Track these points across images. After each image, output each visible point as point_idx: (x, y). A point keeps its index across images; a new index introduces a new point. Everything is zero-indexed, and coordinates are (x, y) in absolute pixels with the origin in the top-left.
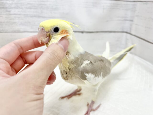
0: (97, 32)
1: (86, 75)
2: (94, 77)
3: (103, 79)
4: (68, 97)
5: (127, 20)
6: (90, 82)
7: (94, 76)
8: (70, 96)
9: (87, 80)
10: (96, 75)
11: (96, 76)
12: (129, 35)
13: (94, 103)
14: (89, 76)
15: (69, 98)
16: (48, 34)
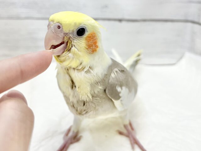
16: (66, 37)
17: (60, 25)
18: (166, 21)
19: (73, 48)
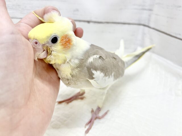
0: (108, 23)
1: (94, 72)
2: (104, 77)
3: (114, 81)
4: (67, 101)
5: (145, 9)
6: (97, 83)
7: (104, 75)
8: (70, 101)
9: (94, 79)
10: (107, 74)
11: (105, 75)
12: (146, 28)
13: (100, 110)
14: (97, 74)
15: (68, 103)
16: (45, 47)
17: (36, 41)
18: (124, 24)
19: (52, 52)
